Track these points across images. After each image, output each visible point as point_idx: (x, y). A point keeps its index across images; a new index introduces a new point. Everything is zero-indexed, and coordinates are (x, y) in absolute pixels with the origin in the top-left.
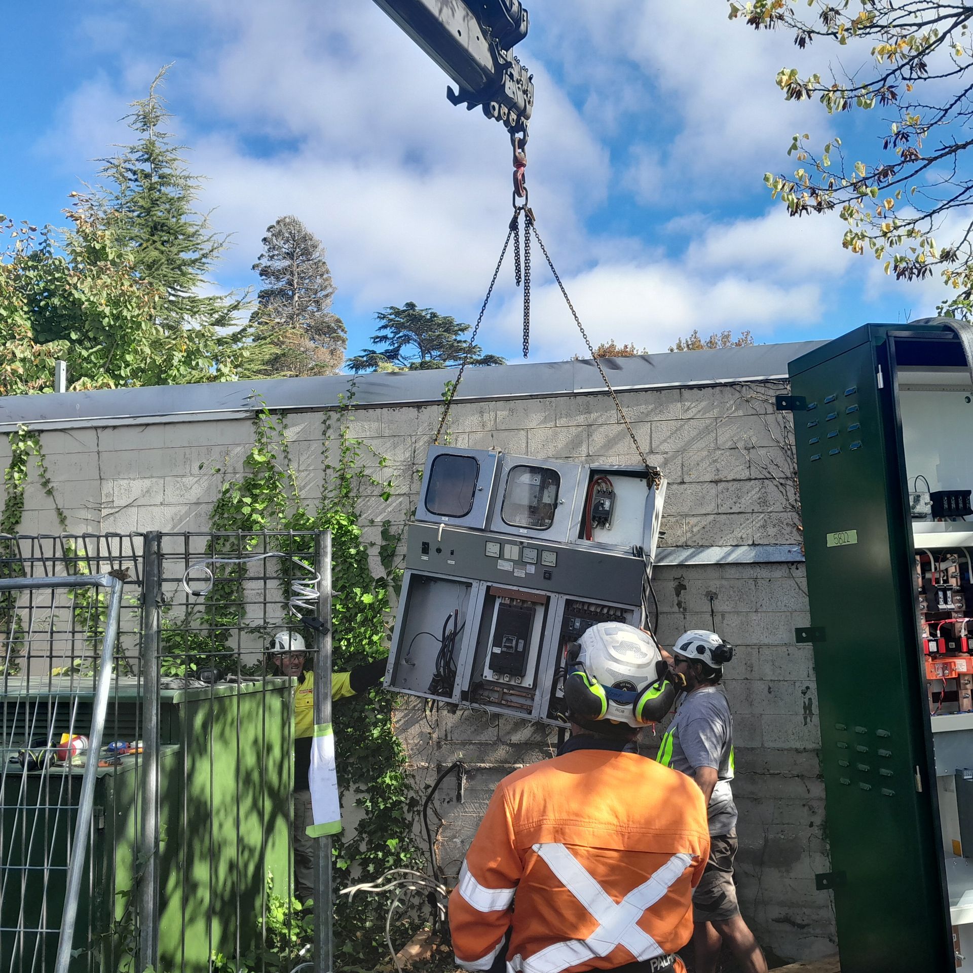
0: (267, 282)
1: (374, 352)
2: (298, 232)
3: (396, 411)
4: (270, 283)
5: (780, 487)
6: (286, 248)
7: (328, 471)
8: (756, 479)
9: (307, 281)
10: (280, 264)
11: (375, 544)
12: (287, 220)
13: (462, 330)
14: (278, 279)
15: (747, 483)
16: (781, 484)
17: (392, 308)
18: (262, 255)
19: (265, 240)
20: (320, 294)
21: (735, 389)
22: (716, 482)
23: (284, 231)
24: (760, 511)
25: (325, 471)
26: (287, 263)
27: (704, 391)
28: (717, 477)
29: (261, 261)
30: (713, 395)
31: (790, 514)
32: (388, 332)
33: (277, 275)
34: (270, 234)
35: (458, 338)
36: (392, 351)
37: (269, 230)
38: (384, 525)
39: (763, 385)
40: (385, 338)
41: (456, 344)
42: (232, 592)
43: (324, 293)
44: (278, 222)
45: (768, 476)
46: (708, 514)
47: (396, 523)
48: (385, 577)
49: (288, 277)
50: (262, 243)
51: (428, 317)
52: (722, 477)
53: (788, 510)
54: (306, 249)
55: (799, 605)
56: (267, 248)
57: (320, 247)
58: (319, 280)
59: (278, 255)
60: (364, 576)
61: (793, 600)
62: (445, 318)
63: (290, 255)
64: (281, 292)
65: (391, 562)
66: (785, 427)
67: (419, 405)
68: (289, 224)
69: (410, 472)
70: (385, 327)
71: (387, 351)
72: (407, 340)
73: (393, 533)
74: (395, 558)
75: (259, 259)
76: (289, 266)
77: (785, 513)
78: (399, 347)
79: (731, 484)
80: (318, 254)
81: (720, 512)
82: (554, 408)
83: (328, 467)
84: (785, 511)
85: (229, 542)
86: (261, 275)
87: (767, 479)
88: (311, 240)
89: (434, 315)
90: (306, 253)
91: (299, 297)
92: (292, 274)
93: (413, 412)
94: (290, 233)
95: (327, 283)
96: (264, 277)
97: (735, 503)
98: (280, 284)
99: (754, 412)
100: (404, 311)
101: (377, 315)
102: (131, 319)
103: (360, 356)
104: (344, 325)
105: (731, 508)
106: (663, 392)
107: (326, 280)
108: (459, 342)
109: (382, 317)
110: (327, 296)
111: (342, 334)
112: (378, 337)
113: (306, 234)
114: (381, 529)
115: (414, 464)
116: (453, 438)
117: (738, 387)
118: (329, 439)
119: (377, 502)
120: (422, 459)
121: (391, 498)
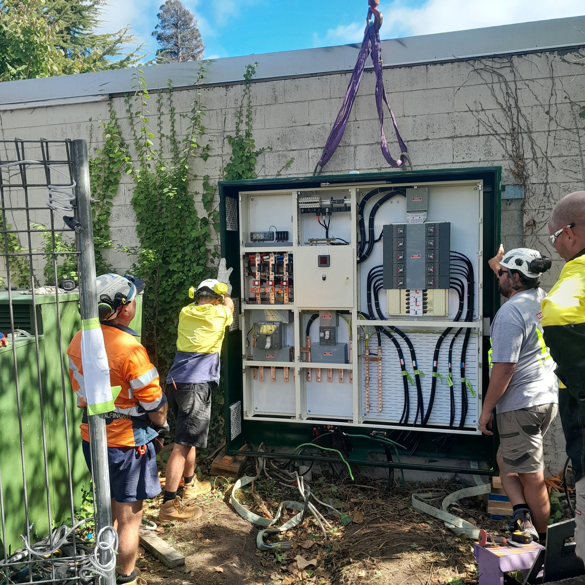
0: (161, 44)
2: (180, 9)
3: (211, 90)
4: (163, 45)
5: (501, 141)
6: (173, 20)
7: (163, 139)
8: (483, 135)
9: (186, 43)
10: (169, 32)
11: (198, 193)
14: (168, 42)
15: (476, 138)
16: (502, 139)
18: (158, 26)
19: (158, 15)
20: (195, 51)
21: (469, 63)
22: (452, 138)
23: (171, 9)
24: (485, 159)
25: (160, 139)
26: (173, 31)
27: (446, 66)
28: (453, 134)
29: (157, 30)
30: (452, 68)
31: (507, 162)
33: (168, 39)
34: (162, 11)
37: (161, 8)
38: (204, 179)
39: (491, 59)
42: (101, 229)
43: (198, 50)
44: (167, 3)
45: (493, 132)
46: (446, 163)
47: (213, 177)
48: (207, 218)
49: (174, 40)
50: (157, 18)
52: (458, 134)
53: (507, 158)
54: (186, 21)
55: (512, 231)
56: (160, 21)
57: (194, 19)
58: (194, 42)
59: (168, 25)
60: (192, 216)
61: (507, 227)
63: (176, 25)
64: (171, 51)
65: (211, 206)
66: (507, 93)
67: (227, 85)
68: (174, 4)
69: (223, 138)
73: (211, 185)
74: (214, 204)
75: (156, 28)
76: (175, 33)
77: (504, 161)
79: (464, 139)
80: (193, 24)
81: (454, 161)
82: (329, 84)
83: (163, 135)
84: (505, 160)
85: (97, 193)
87: (492, 135)
88: (188, 14)
90: (186, 23)
91: (182, 54)
92: (177, 38)
93: (222, 90)
94: (175, 10)
95: (199, 44)
96: (159, 41)
97: (467, 154)
98: (170, 45)
99: (484, 82)
102: (40, 44)
105: (463, 158)
106: (414, 68)
107: (199, 41)
110: (199, 52)
113: (185, 10)
114: (202, 182)
115: (224, 131)
116: (253, 110)
117: (472, 62)
118: (162, 114)
119: (199, 161)
120: (231, 127)
121: (209, 158)
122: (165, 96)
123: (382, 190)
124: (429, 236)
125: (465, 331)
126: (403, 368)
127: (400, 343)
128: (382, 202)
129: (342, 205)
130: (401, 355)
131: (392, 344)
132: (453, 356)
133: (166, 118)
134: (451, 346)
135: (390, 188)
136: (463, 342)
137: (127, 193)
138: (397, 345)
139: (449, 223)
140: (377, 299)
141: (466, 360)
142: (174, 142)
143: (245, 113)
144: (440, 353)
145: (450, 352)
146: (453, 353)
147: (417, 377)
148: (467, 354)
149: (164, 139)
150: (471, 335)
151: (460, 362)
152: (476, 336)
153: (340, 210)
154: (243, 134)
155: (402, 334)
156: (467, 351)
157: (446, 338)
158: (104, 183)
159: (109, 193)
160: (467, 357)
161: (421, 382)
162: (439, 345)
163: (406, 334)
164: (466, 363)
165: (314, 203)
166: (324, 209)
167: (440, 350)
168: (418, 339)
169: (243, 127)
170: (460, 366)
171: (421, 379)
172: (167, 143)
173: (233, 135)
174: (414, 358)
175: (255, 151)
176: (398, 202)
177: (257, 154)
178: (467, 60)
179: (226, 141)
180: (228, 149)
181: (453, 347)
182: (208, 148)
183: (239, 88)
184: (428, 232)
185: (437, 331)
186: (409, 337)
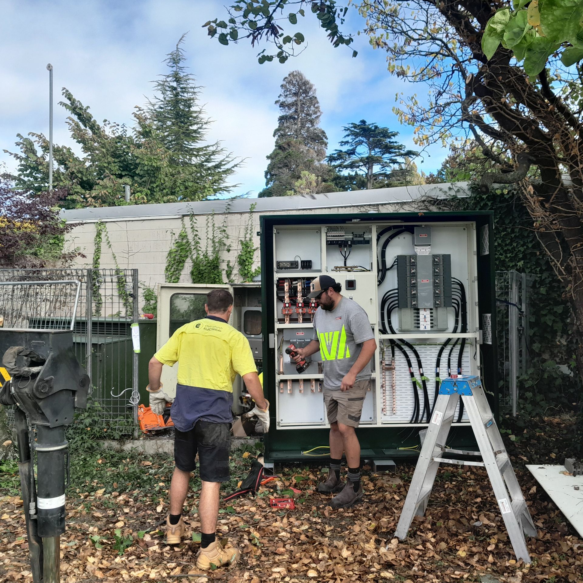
0: (283, 111)
1: (341, 151)
2: (301, 80)
4: (285, 112)
6: (294, 90)
9: (306, 109)
10: (290, 100)
11: (224, 269)
12: (295, 73)
13: (394, 135)
14: (289, 109)
17: (352, 124)
18: (281, 95)
19: (282, 86)
20: (314, 116)
23: (293, 80)
25: (207, 240)
26: (295, 99)
29: (280, 99)
32: (349, 139)
33: (289, 106)
34: (285, 82)
35: (391, 140)
36: (352, 150)
37: (284, 80)
38: (228, 262)
40: (347, 142)
41: (389, 144)
44: (289, 75)
47: (232, 261)
49: (295, 107)
50: (280, 88)
51: (373, 128)
54: (306, 90)
56: (283, 90)
57: (314, 88)
58: (312, 108)
59: (289, 94)
62: (383, 129)
63: (296, 94)
64: (291, 117)
65: (230, 277)
68: (296, 75)
70: (348, 135)
71: (348, 150)
72: (361, 143)
73: (231, 265)
74: (232, 275)
75: (279, 97)
76: (295, 101)
78: (356, 147)
80: (312, 93)
86: (280, 107)
88: (308, 84)
89: (376, 127)
90: (306, 92)
91: (301, 119)
92: (297, 105)
94: (297, 81)
95: (317, 110)
96: (282, 108)
98: (291, 112)
100: (359, 126)
101: (343, 128)
103: (333, 154)
104: (327, 135)
107: (317, 108)
108: (393, 142)
109: (347, 129)
110: (317, 117)
111: (325, 140)
112: (342, 142)
113: (305, 81)
114: (227, 264)
115: (239, 237)
116: (253, 227)
117: (359, 207)
118: (208, 227)
119: (225, 252)
120: (242, 235)
121: (231, 252)
122: (210, 217)
123: (395, 227)
124: (435, 264)
125: (460, 342)
126: (412, 375)
127: (408, 354)
128: (392, 237)
129: (362, 239)
130: (410, 365)
131: (402, 356)
132: (451, 363)
133: (210, 229)
134: (450, 355)
135: (401, 226)
136: (459, 351)
137: (189, 268)
138: (406, 356)
139: (450, 255)
140: (389, 317)
141: (462, 366)
142: (214, 242)
143: (249, 229)
144: (441, 361)
145: (449, 360)
146: (451, 361)
147: (424, 382)
148: (462, 361)
149: (209, 240)
150: (466, 345)
151: (457, 368)
152: (469, 346)
153: (360, 242)
154: (248, 239)
155: (411, 346)
156: (463, 358)
157: (446, 348)
158: (177, 262)
159: (179, 268)
160: (462, 363)
161: (427, 386)
162: (440, 355)
163: (414, 346)
164: (462, 368)
165: (340, 236)
166: (347, 242)
167: (441, 358)
168: (423, 350)
169: (248, 236)
170: (457, 371)
171: (427, 383)
172: (210, 242)
173: (243, 239)
174: (420, 366)
175: (253, 248)
176: (404, 238)
177: (255, 250)
178: (357, 206)
179: (240, 242)
180: (240, 247)
181: (451, 356)
182: (230, 246)
183: (247, 215)
184: (434, 261)
185: (438, 343)
186: (416, 349)
